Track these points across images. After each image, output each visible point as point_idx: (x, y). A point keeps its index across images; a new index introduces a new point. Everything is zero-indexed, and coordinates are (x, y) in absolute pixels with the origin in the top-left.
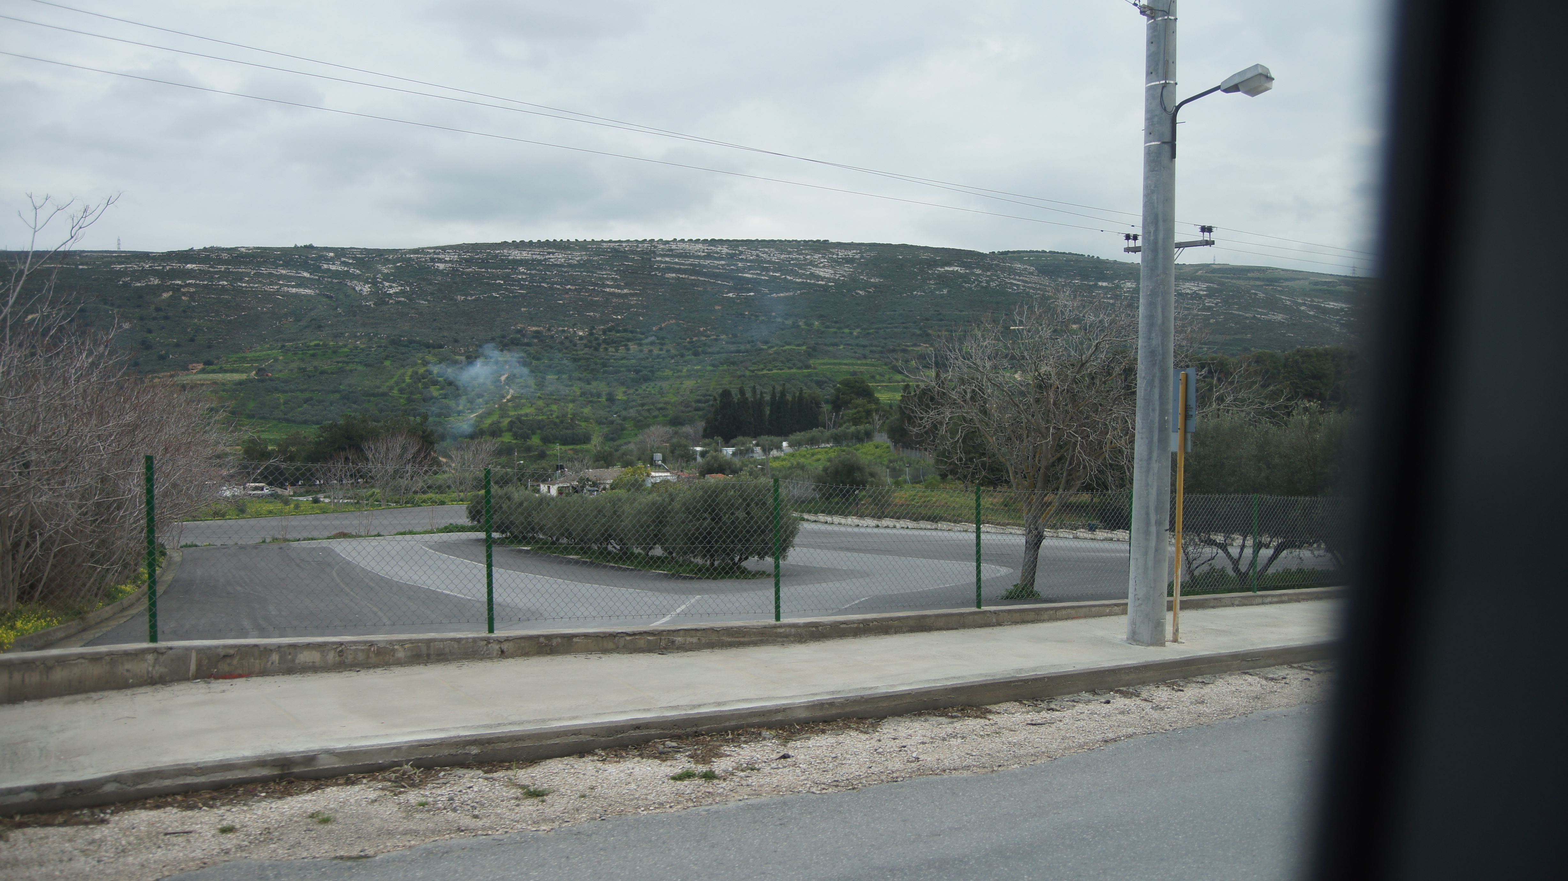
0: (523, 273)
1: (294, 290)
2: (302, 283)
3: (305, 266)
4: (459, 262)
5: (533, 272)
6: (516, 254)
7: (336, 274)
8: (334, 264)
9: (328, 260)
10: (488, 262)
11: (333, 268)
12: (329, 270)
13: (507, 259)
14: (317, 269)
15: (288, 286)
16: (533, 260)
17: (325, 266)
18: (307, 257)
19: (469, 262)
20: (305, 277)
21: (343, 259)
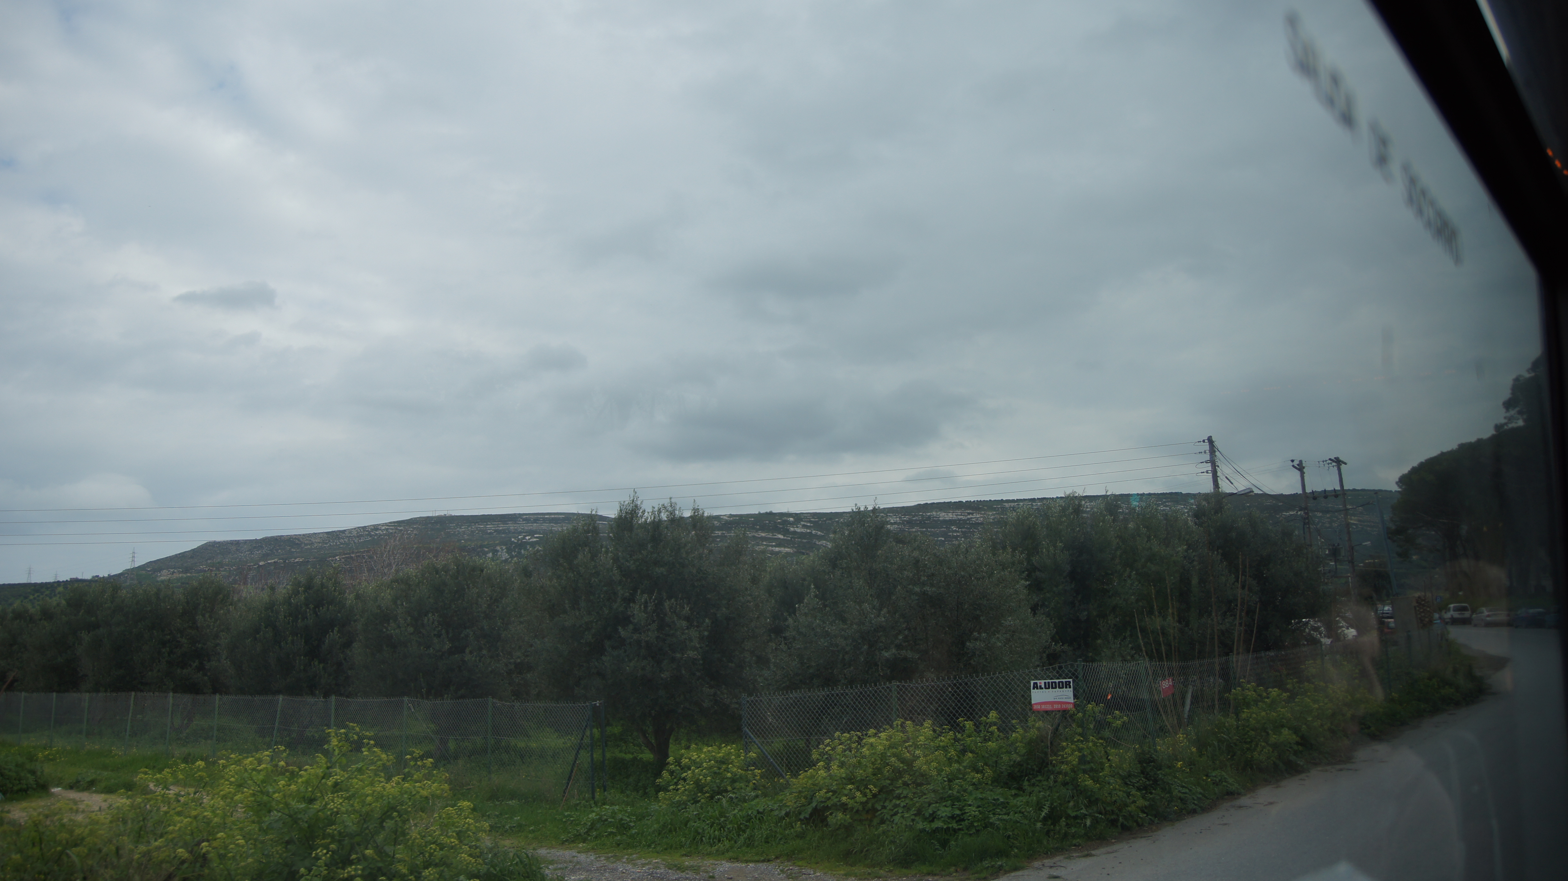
0: (955, 531)
1: (777, 549)
2: (780, 544)
3: (775, 529)
4: (903, 523)
5: (964, 530)
6: (943, 516)
7: (802, 535)
8: (797, 527)
9: (792, 524)
10: (925, 523)
11: (798, 530)
12: (795, 533)
13: (939, 520)
14: (786, 532)
15: (772, 546)
16: (960, 520)
17: (792, 529)
18: (775, 522)
19: (910, 523)
20: (779, 539)
21: (802, 523)
